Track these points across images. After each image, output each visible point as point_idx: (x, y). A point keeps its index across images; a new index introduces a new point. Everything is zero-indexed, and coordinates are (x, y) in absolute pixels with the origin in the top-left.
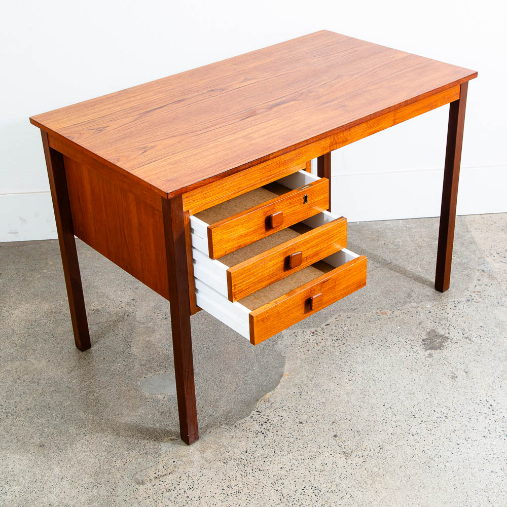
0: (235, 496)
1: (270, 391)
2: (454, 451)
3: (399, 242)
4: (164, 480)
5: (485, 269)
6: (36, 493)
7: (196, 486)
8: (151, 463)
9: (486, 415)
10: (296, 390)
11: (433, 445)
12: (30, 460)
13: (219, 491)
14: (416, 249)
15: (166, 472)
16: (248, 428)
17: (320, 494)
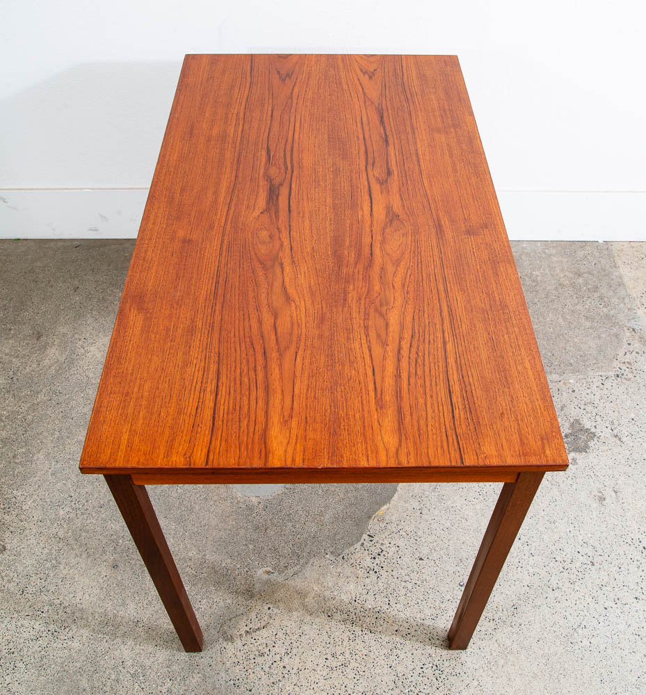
0: (341, 671)
1: (385, 503)
2: (601, 619)
3: (537, 276)
4: (257, 638)
5: (636, 328)
6: (106, 641)
7: (294, 651)
8: (242, 608)
9: (639, 563)
10: (416, 505)
11: (576, 607)
12: (102, 589)
13: (321, 661)
14: (556, 289)
15: (259, 625)
16: (358, 562)
17: (443, 676)
